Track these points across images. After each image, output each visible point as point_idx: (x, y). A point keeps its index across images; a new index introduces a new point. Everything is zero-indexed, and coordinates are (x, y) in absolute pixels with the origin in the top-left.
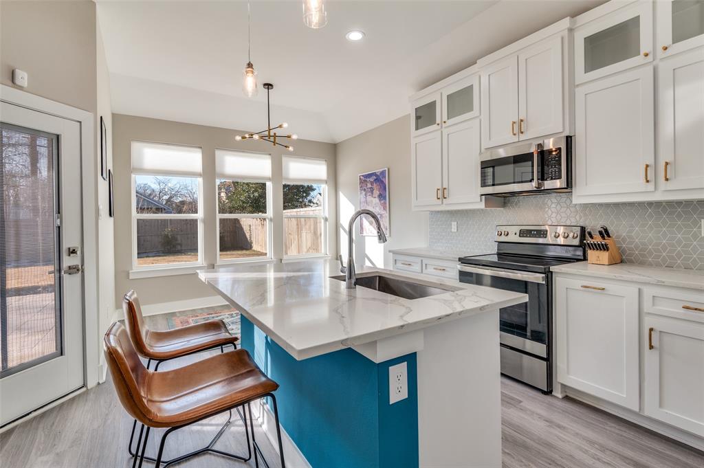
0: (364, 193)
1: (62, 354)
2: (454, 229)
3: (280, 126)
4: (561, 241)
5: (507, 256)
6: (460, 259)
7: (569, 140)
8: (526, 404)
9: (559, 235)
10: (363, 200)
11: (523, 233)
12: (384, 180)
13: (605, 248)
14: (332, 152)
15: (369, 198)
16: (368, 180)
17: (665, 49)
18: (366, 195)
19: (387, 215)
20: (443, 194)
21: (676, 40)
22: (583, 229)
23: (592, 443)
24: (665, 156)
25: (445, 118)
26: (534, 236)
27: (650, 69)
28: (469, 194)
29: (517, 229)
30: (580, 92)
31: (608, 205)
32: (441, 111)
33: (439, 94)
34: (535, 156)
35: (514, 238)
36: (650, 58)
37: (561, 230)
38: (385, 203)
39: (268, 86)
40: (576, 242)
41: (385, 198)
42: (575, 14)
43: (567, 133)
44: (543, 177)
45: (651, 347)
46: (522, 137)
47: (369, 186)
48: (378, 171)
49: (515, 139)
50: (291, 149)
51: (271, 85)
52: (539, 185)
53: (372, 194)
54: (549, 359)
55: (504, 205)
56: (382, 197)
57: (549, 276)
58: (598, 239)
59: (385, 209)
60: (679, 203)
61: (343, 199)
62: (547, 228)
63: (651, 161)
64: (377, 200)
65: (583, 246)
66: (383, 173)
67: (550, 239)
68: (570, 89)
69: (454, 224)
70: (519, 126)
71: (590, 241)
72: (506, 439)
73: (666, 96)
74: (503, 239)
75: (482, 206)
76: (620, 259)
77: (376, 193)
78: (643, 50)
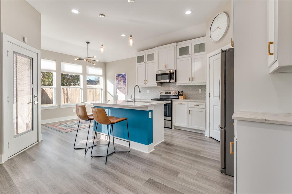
0: (117, 81)
1: (33, 130)
2: (148, 92)
3: (93, 57)
4: (174, 94)
5: (162, 98)
6: (151, 99)
7: (176, 71)
8: (167, 130)
9: (173, 93)
10: (117, 83)
11: (166, 93)
12: (125, 77)
13: (182, 95)
14: (104, 65)
15: (120, 82)
16: (119, 76)
17: (193, 54)
18: (118, 81)
19: (127, 88)
20: (146, 82)
21: (195, 53)
22: (178, 91)
23: (179, 134)
24: (193, 76)
25: (146, 61)
26: (168, 93)
27: (190, 58)
28: (153, 82)
29: (164, 92)
30: (178, 60)
31: (183, 86)
32: (145, 58)
33: (145, 54)
34: (169, 74)
35: (164, 94)
36: (190, 56)
37: (174, 92)
38: (126, 84)
39: (88, 43)
40: (177, 94)
41: (126, 82)
42: (178, 42)
43: (175, 69)
44: (170, 79)
45: (190, 114)
46: (166, 69)
47: (120, 78)
48: (123, 74)
49: (164, 69)
50: (95, 64)
51: (89, 43)
52: (170, 81)
53: (121, 81)
54: (172, 121)
55: (161, 85)
56: (124, 82)
57: (172, 101)
58: (181, 94)
59: (125, 86)
60: (195, 86)
61: (109, 82)
62: (171, 91)
63: (190, 77)
64: (123, 83)
65: (178, 95)
66: (125, 74)
67: (171, 94)
68: (176, 59)
69: (148, 91)
70: (165, 66)
71: (180, 94)
72: (165, 135)
73: (193, 64)
74: (161, 94)
75: (156, 85)
76: (185, 98)
77: (122, 81)
78: (189, 54)
